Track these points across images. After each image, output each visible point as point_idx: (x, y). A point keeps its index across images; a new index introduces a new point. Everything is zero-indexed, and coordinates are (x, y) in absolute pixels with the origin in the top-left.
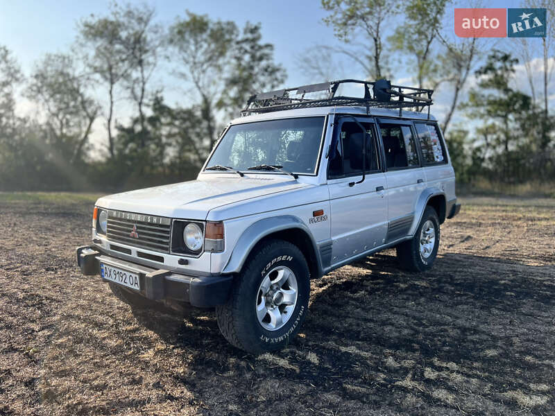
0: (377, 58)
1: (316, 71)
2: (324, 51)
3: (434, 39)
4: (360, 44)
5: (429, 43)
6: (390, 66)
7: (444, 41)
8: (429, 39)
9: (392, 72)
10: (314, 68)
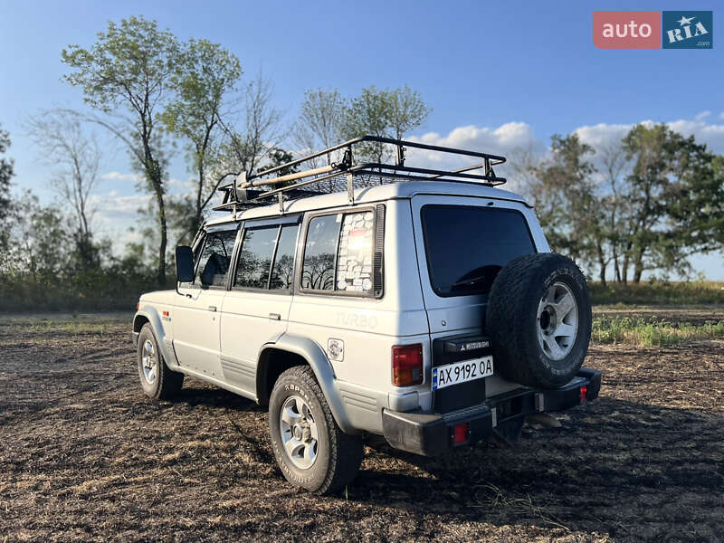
0: (146, 138)
1: (57, 142)
2: (69, 117)
3: (215, 126)
4: (122, 116)
5: (209, 129)
6: (162, 149)
7: (227, 130)
8: (209, 125)
9: (165, 157)
10: (53, 137)
